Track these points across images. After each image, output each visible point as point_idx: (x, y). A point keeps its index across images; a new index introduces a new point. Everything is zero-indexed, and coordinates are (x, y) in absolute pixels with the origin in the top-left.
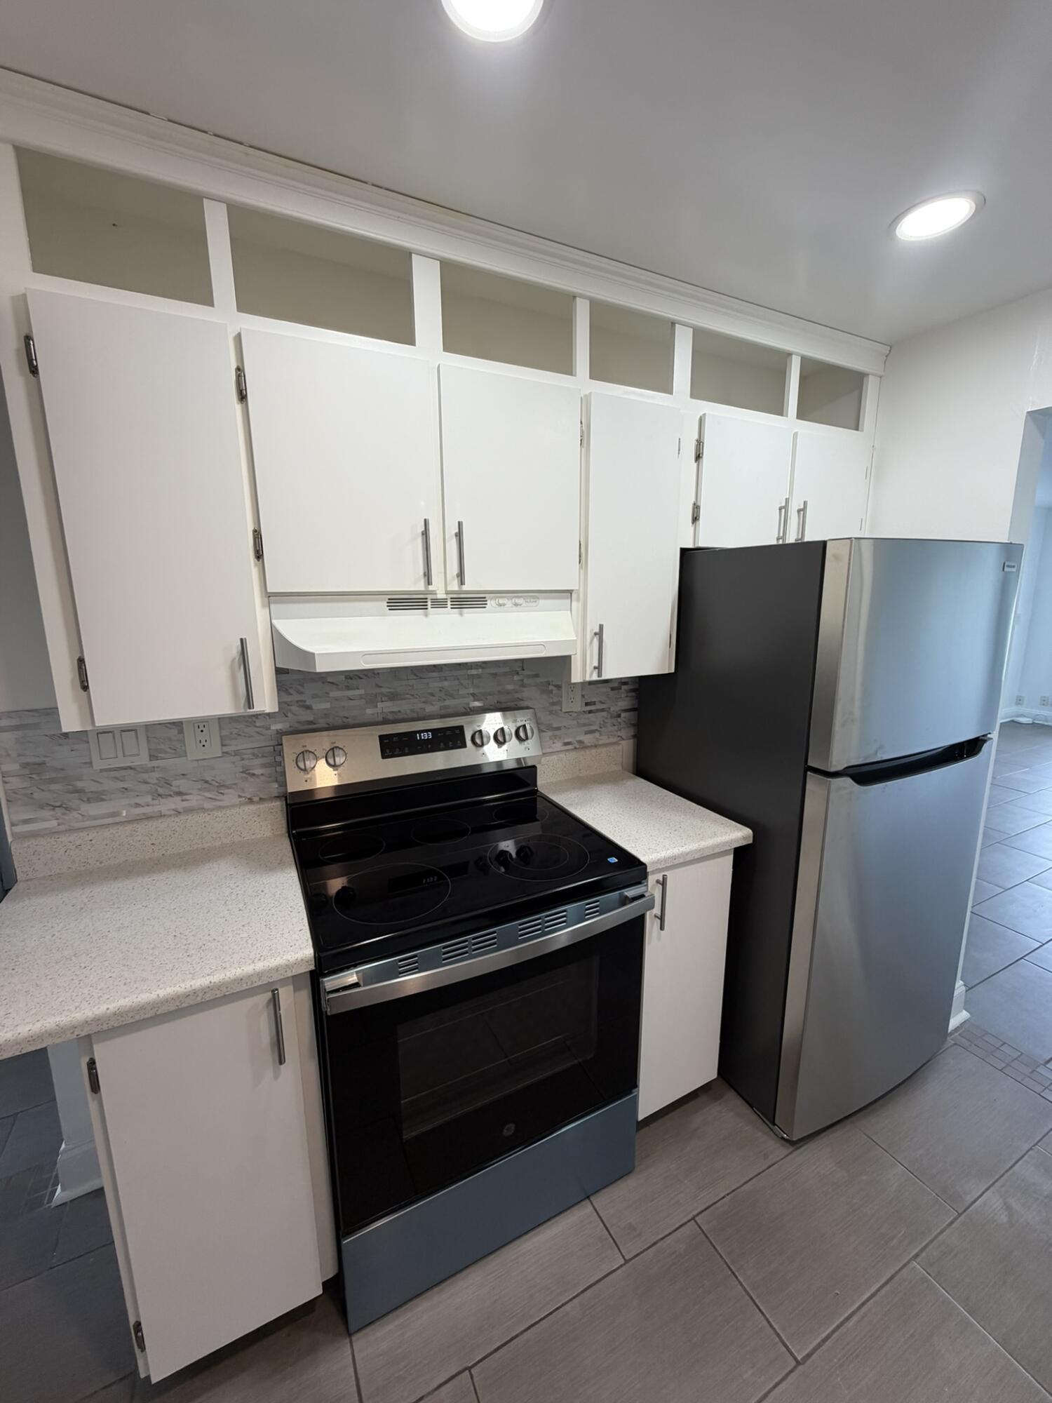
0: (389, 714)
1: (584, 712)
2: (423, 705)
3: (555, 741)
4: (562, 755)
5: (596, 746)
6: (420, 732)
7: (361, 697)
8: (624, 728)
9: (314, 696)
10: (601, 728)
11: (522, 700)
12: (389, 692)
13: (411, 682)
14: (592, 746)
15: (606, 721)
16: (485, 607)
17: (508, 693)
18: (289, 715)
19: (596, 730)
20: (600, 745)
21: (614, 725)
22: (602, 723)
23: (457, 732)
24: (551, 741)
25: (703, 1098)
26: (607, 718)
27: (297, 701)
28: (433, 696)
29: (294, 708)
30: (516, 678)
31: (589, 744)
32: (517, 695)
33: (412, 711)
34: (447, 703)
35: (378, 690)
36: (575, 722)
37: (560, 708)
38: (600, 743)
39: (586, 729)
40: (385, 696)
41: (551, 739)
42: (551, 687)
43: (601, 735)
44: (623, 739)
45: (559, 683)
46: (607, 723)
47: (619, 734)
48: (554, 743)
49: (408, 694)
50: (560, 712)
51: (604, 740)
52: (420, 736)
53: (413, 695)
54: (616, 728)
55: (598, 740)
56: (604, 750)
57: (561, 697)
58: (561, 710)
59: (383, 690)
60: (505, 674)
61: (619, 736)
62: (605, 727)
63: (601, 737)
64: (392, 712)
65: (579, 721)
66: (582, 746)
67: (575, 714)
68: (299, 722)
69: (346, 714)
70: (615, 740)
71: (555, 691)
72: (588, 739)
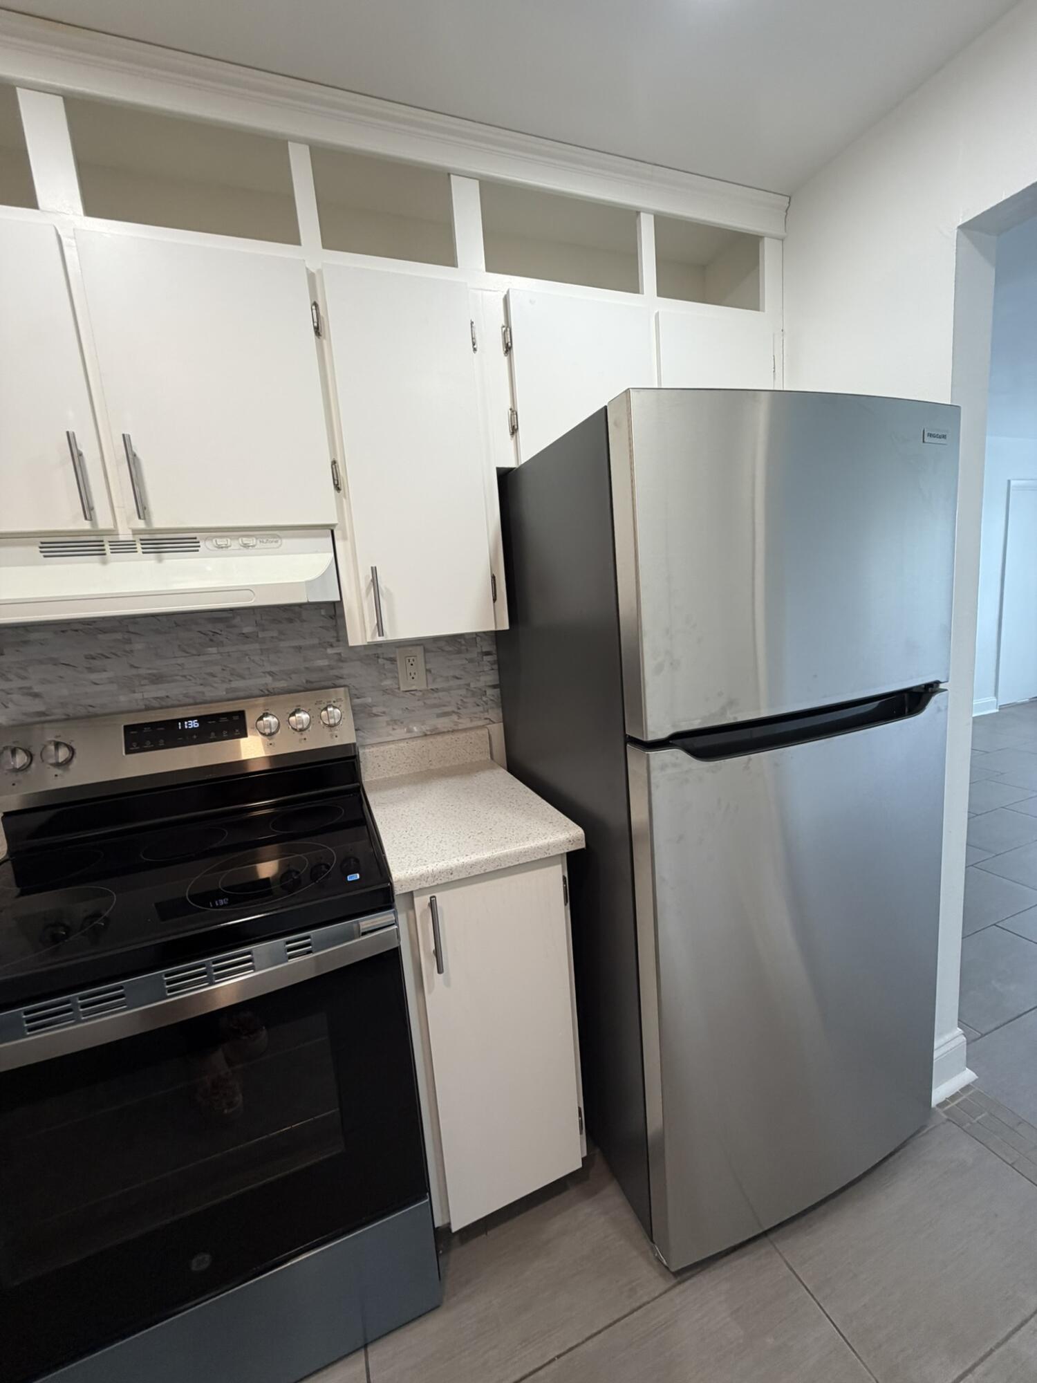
0: (151, 700)
1: (432, 689)
2: (201, 689)
3: (396, 727)
4: (402, 744)
5: (453, 731)
6: (183, 720)
7: (111, 681)
8: (492, 708)
9: (43, 682)
10: (459, 709)
11: (341, 678)
12: (150, 674)
13: (180, 661)
14: (448, 732)
15: (465, 700)
16: (198, 551)
17: (321, 669)
18: (10, 705)
19: (454, 712)
20: (458, 731)
21: (478, 705)
22: (459, 703)
23: (236, 718)
24: (390, 727)
25: (572, 1193)
26: (466, 697)
27: (21, 688)
28: (214, 676)
29: (15, 697)
30: (330, 651)
31: (446, 730)
32: (335, 672)
33: (186, 696)
34: (234, 684)
35: (134, 672)
36: (421, 703)
37: (397, 686)
38: (460, 727)
39: (438, 711)
40: (145, 678)
41: (388, 724)
42: (381, 661)
43: (459, 717)
44: (494, 723)
45: (392, 656)
46: (466, 703)
47: (486, 717)
48: (394, 729)
49: (177, 675)
50: (397, 690)
51: (465, 723)
52: (183, 725)
53: (184, 676)
54: (481, 708)
55: (456, 724)
56: (462, 735)
57: (398, 673)
58: (399, 688)
59: (142, 672)
60: (313, 647)
61: (486, 719)
62: (465, 708)
63: (460, 721)
64: (158, 698)
65: (425, 701)
66: (436, 733)
67: (420, 694)
68: (25, 714)
69: (90, 702)
70: (481, 723)
71: (388, 665)
72: (444, 723)
